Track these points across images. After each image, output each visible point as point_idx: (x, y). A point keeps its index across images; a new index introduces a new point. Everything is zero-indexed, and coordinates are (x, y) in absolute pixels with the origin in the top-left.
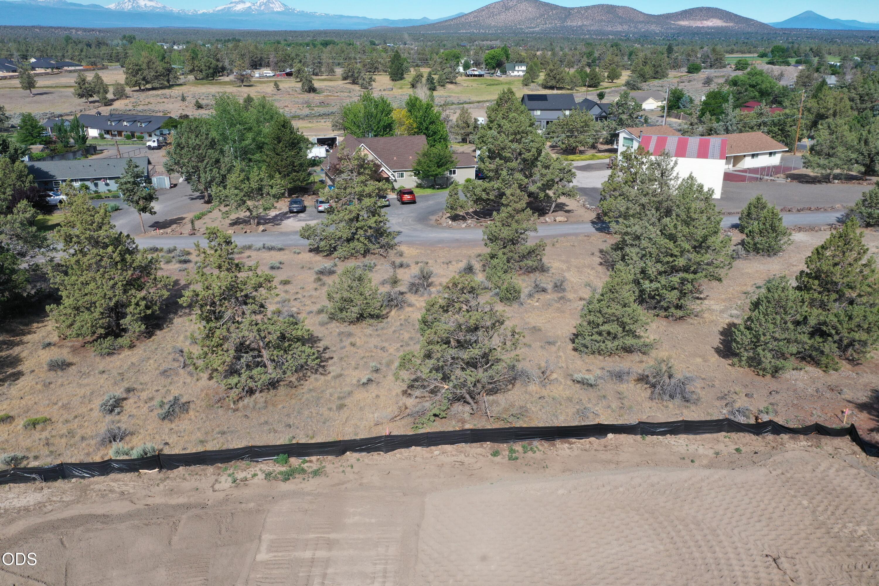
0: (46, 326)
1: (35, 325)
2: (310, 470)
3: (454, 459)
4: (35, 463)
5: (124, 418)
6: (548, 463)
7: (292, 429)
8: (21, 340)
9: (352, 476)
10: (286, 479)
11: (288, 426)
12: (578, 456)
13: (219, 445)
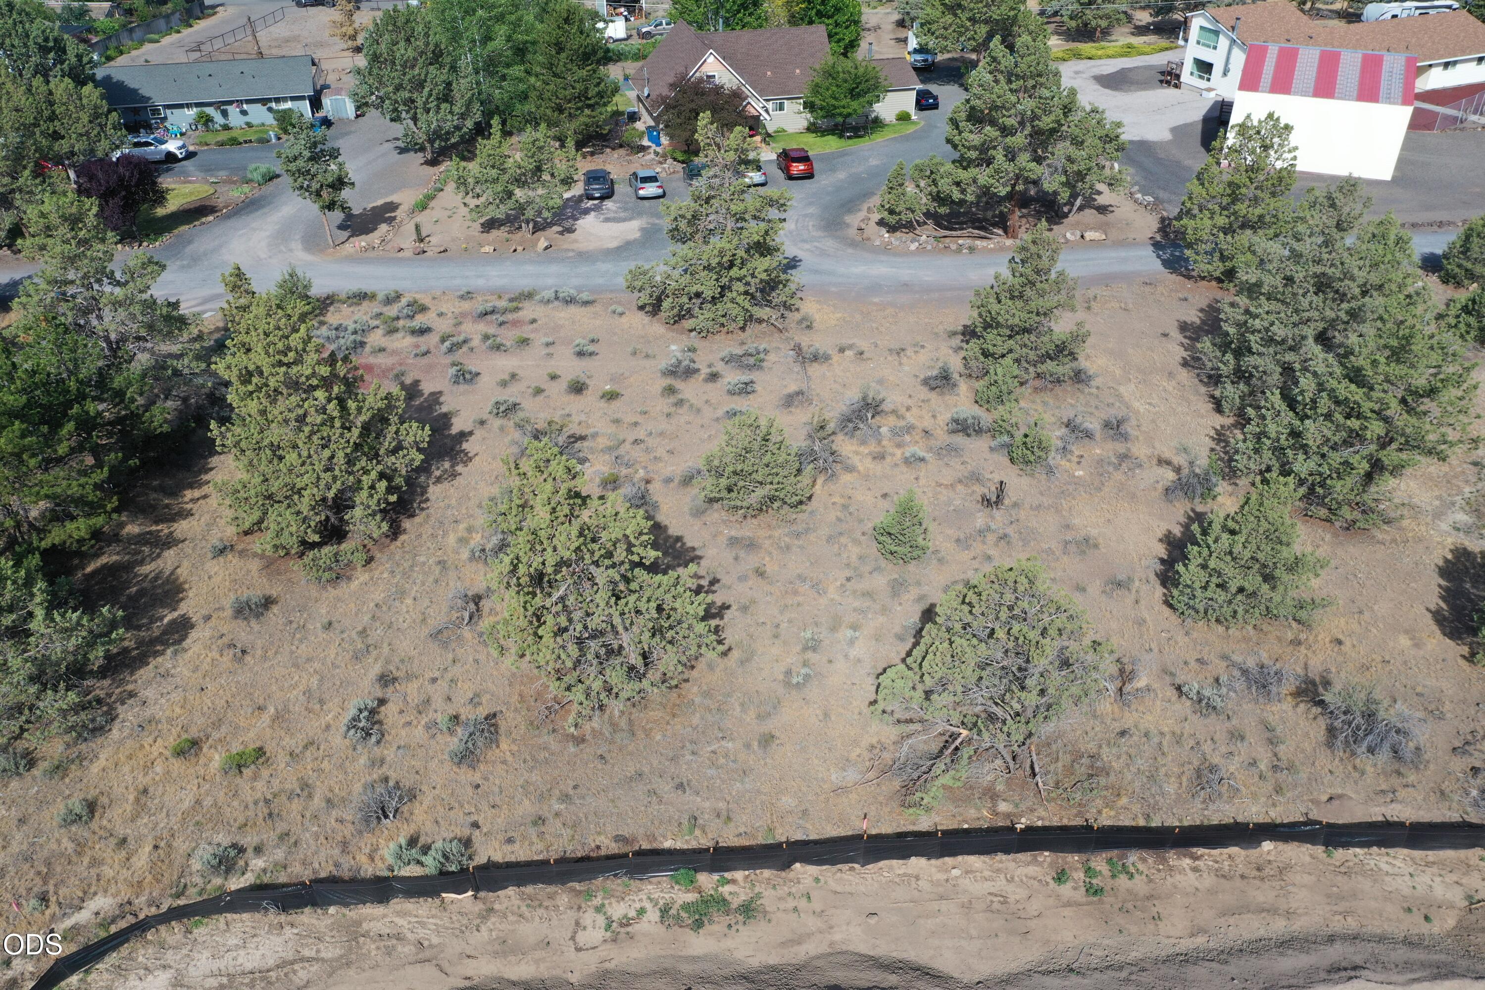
0: (205, 497)
1: (189, 494)
2: (735, 903)
3: (988, 886)
4: (258, 863)
5: (390, 753)
6: (1160, 907)
7: (689, 796)
8: (171, 533)
9: (812, 923)
10: (698, 925)
11: (680, 786)
12: (1212, 892)
13: (567, 833)
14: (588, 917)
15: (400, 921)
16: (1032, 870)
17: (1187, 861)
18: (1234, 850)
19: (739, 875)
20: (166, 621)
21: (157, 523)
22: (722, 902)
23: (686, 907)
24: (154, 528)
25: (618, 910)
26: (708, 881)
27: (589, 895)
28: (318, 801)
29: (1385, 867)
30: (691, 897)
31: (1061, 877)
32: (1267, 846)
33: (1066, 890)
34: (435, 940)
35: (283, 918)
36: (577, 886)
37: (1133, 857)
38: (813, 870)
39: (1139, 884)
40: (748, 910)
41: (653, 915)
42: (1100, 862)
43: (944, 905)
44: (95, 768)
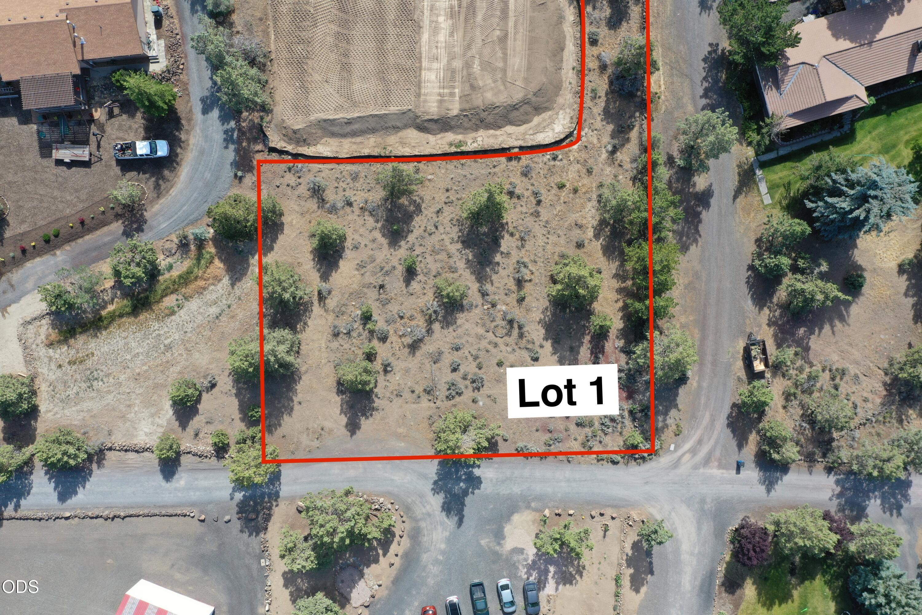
0: (617, 303)
1: (621, 304)
2: (453, 147)
3: (405, 149)
5: (531, 188)
6: (374, 144)
7: (464, 173)
8: (618, 282)
9: (439, 142)
10: (460, 142)
11: (465, 176)
15: (516, 142)
16: (396, 152)
19: (453, 151)
20: (601, 239)
21: (624, 288)
22: (456, 146)
23: (463, 145)
24: (624, 285)
25: (475, 145)
27: (482, 147)
28: (542, 173)
29: (328, 151)
30: (462, 147)
31: (391, 150)
33: (390, 148)
35: (540, 143)
36: (484, 149)
37: (376, 154)
38: (438, 153)
41: (469, 144)
42: (383, 154)
43: (414, 145)
44: (594, 185)
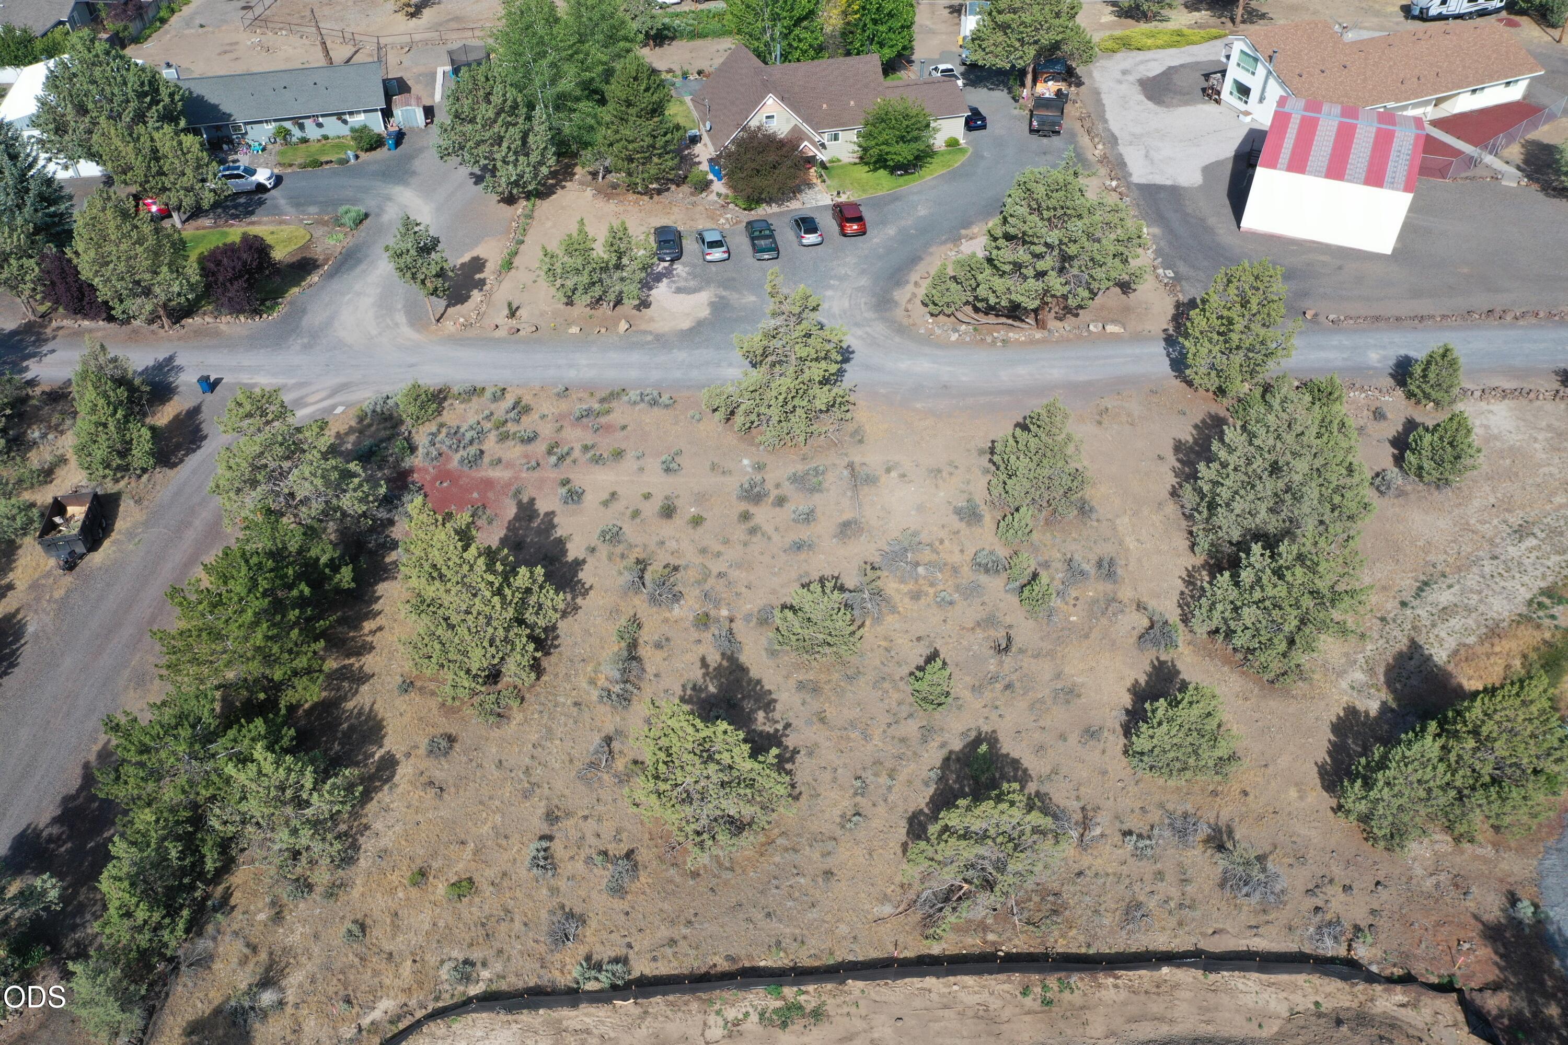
2: (809, 1008)
3: (976, 998)
4: (485, 974)
5: (562, 884)
6: (1088, 1015)
7: (774, 924)
8: (361, 667)
9: (859, 1024)
10: (784, 1025)
11: (769, 915)
12: (1124, 1004)
13: (692, 952)
14: (712, 1019)
15: (587, 1020)
16: (1006, 987)
17: (1111, 980)
18: (1143, 972)
19: (811, 988)
20: (377, 757)
22: (801, 1008)
23: (775, 1011)
25: (731, 1014)
26: (789, 992)
27: (710, 1002)
28: (517, 925)
29: (1241, 986)
30: (779, 1004)
31: (1025, 992)
32: (1165, 970)
33: (1028, 1001)
34: (612, 1035)
35: (510, 1017)
36: (704, 996)
37: (1074, 978)
38: (860, 984)
39: (1076, 998)
40: (817, 1014)
41: (754, 1018)
42: (1052, 981)
43: (947, 1013)
